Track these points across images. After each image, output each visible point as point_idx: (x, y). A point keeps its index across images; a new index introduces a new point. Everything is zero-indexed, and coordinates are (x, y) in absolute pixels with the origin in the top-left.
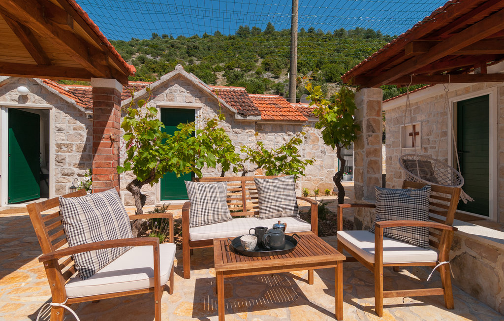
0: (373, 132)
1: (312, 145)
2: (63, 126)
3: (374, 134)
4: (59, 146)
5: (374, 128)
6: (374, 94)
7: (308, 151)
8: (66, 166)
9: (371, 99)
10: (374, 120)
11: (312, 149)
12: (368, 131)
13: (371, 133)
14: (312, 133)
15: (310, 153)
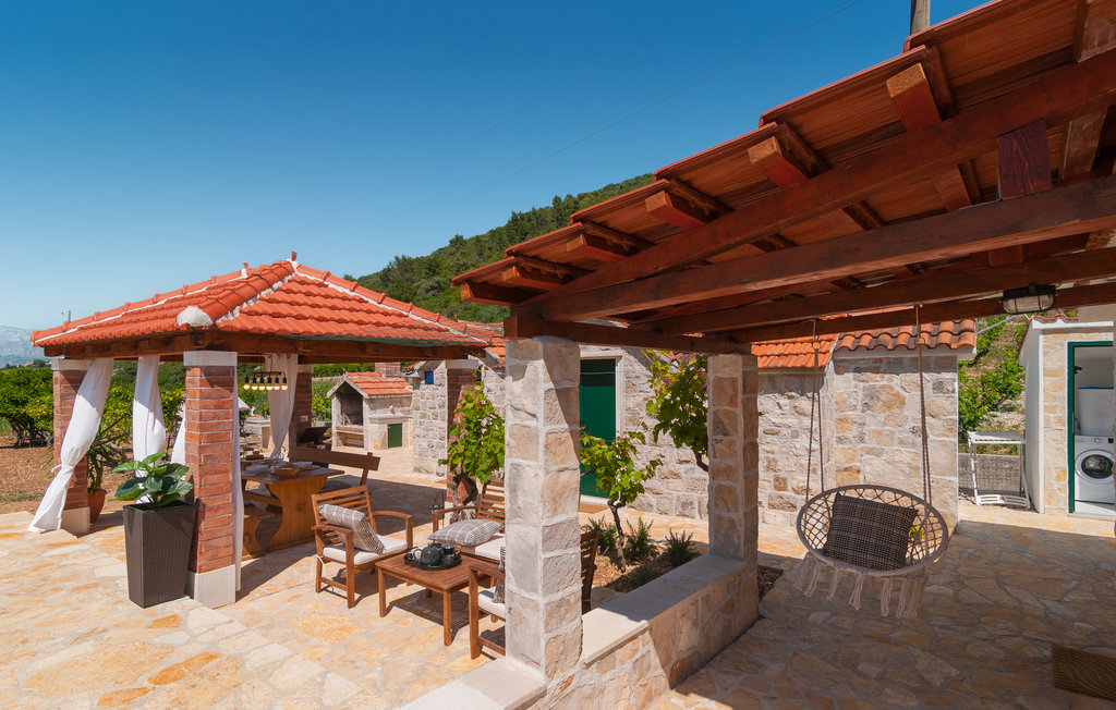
0: (725, 435)
1: (883, 415)
3: (726, 439)
5: (727, 427)
6: (725, 366)
7: (874, 428)
9: (719, 375)
10: (727, 413)
11: (885, 424)
12: (715, 432)
13: (720, 437)
14: (883, 387)
15: (880, 433)
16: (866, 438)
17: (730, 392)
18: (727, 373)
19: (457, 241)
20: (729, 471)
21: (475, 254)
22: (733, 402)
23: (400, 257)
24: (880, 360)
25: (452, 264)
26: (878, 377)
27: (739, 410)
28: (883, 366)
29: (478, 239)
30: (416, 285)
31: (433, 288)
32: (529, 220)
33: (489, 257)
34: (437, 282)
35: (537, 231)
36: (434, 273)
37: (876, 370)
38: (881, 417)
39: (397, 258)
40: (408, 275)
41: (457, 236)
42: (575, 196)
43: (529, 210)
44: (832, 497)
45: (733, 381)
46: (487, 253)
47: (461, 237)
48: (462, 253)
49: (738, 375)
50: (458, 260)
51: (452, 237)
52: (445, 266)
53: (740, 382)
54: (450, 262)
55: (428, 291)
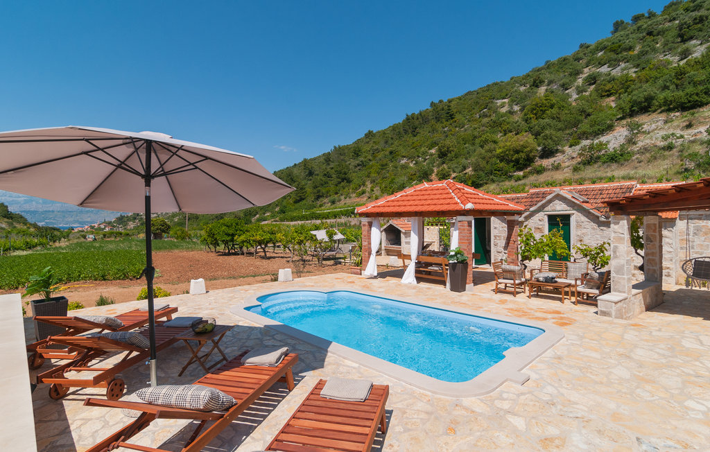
0: (651, 242)
2: (497, 226)
4: (495, 236)
6: (650, 220)
8: (498, 248)
9: (648, 222)
10: (652, 235)
12: (647, 241)
13: (649, 243)
14: (703, 226)
15: (702, 245)
16: (695, 247)
17: (653, 228)
18: (652, 222)
19: (370, 135)
20: (653, 254)
21: (382, 142)
22: (654, 231)
23: (337, 146)
24: (702, 215)
25: (368, 149)
26: (701, 221)
27: (657, 234)
28: (703, 217)
29: (384, 132)
30: (348, 162)
31: (359, 165)
32: (418, 118)
33: (392, 144)
34: (362, 161)
35: (423, 125)
36: (358, 155)
37: (700, 219)
38: (703, 238)
39: (335, 147)
40: (342, 157)
41: (369, 131)
42: (445, 100)
43: (417, 112)
44: (694, 260)
45: (655, 225)
46: (390, 142)
47: (372, 132)
48: (374, 142)
49: (657, 223)
50: (373, 146)
51: (366, 132)
52: (363, 150)
53: (658, 225)
54: (366, 148)
55: (356, 167)
